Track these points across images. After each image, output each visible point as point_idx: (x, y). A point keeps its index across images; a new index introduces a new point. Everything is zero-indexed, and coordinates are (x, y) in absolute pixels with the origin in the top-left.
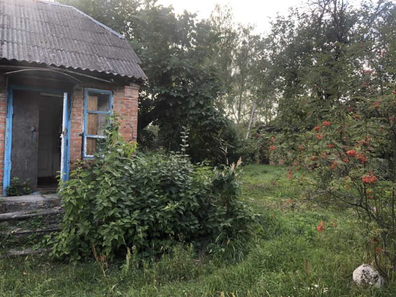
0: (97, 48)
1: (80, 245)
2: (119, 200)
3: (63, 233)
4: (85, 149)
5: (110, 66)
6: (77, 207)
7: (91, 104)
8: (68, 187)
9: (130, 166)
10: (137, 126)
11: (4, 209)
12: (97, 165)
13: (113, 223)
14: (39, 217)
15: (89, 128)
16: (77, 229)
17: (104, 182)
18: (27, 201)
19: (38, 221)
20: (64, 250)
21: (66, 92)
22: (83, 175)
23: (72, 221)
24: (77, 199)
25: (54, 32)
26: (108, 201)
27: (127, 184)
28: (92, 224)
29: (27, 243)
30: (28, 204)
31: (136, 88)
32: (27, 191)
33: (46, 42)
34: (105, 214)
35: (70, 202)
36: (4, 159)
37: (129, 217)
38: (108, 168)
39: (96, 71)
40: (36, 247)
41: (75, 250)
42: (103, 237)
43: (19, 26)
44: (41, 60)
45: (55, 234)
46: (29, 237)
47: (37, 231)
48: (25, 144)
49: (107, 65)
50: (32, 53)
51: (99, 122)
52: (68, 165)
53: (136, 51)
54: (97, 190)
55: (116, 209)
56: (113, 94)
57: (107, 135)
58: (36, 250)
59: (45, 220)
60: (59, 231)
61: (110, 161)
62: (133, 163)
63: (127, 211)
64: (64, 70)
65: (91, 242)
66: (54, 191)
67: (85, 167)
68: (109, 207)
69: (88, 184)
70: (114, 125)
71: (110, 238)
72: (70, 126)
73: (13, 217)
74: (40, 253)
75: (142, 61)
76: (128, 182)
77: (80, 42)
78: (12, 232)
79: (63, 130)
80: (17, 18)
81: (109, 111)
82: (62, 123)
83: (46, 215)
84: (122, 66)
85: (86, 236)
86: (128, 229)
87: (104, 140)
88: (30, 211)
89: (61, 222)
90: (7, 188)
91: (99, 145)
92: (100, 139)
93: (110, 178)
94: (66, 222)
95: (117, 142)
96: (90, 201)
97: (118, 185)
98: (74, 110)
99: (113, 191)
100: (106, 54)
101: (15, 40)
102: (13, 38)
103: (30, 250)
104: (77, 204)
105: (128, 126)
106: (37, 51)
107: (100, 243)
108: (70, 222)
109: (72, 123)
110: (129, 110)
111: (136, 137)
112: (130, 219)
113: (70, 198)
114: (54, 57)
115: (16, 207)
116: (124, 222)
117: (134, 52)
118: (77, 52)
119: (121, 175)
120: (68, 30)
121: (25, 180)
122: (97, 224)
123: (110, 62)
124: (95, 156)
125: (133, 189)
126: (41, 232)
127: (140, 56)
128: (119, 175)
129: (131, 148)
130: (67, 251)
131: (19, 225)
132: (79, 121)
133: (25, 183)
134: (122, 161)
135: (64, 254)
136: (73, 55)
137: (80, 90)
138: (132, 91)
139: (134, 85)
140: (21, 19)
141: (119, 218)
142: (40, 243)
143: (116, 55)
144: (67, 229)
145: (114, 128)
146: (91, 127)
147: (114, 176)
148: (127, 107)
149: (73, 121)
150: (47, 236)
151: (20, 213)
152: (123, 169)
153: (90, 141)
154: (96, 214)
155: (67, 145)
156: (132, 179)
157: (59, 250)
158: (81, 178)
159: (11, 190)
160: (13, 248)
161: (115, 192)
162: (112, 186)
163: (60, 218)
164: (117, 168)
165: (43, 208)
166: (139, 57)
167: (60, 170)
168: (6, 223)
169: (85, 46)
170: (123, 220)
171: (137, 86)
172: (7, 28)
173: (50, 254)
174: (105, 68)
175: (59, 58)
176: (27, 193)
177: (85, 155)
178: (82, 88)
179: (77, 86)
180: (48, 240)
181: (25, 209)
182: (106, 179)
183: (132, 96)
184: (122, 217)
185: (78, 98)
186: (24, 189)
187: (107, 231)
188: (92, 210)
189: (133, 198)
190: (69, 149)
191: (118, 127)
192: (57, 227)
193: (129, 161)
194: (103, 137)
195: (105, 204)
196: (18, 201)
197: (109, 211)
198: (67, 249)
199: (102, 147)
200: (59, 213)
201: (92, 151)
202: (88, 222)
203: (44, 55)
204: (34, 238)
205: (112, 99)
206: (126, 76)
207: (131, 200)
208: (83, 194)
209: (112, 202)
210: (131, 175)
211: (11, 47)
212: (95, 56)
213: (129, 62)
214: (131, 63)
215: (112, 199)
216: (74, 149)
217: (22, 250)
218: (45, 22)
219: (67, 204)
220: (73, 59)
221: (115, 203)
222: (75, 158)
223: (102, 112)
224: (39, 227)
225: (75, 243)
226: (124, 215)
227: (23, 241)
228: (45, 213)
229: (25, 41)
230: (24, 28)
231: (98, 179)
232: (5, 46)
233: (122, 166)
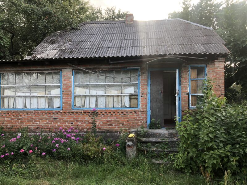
0: (194, 39)
1: (191, 163)
2: (215, 137)
3: (180, 154)
4: (190, 102)
5: (203, 49)
6: (188, 139)
7: (193, 74)
8: (182, 126)
9: (222, 114)
10: (224, 86)
11: (148, 136)
12: (199, 113)
13: (212, 152)
14: (166, 143)
15: (192, 90)
16: (188, 153)
17: (204, 124)
18: (160, 132)
19: (166, 145)
20: (181, 165)
21: (177, 69)
22: (190, 119)
23: (185, 147)
24: (187, 134)
25: (169, 35)
26: (208, 137)
27: (220, 126)
28: (197, 151)
29: (161, 157)
30: (160, 134)
31: (222, 60)
32: (159, 127)
33: (165, 42)
34: (206, 145)
35: (183, 136)
36: (147, 109)
37: (224, 149)
38: (206, 115)
39: (195, 54)
40: (165, 160)
41: (187, 165)
42: (205, 160)
43: (152, 36)
44: (163, 53)
45: (175, 154)
46: (162, 153)
47: (165, 150)
48: (157, 100)
49: (202, 49)
50: (158, 50)
51: (198, 85)
52: (181, 112)
53: (220, 36)
54: (200, 129)
55: (213, 143)
56: (207, 66)
57: (204, 93)
58: (166, 162)
59: (169, 145)
60: (177, 152)
61: (207, 110)
62: (223, 112)
63: (221, 145)
64: (176, 56)
65: (197, 162)
66: (173, 128)
67: (191, 113)
68: (209, 141)
69: (193, 125)
70: (208, 86)
71: (211, 162)
72: (180, 89)
73: (153, 141)
74: (168, 164)
75: (226, 42)
76: (221, 125)
77: (184, 38)
78: (153, 149)
79: (177, 91)
80: (150, 32)
81: (205, 78)
82: (176, 88)
83: (170, 142)
84: (211, 48)
85: (194, 157)
86: (223, 157)
87: (202, 97)
88: (161, 139)
89: (178, 147)
90: (149, 124)
91: (199, 100)
92: (199, 96)
93: (208, 122)
94: (182, 148)
95: (212, 98)
96: (196, 136)
97: (214, 126)
98: (183, 79)
99: (211, 130)
100: (201, 42)
101: (150, 44)
102: (149, 44)
103: (162, 161)
104: (187, 137)
105: (218, 87)
106: (161, 48)
107: (204, 164)
109: (182, 87)
110: (218, 76)
111: (224, 94)
112: (225, 151)
113: (183, 133)
114: (170, 49)
115: (154, 135)
116: (220, 152)
117: (220, 37)
118: (182, 44)
119: (215, 119)
120: (177, 33)
121: (158, 121)
122: (201, 151)
123: (203, 46)
124: (197, 107)
125: (225, 129)
126: (167, 151)
127: (224, 38)
128: (214, 120)
129: (221, 102)
130: (183, 166)
131: (156, 146)
132: (186, 86)
133: (158, 122)
134: (215, 110)
135: (181, 167)
136: (180, 47)
137: (186, 67)
138: (220, 63)
139: (220, 59)
140: (152, 32)
141: (216, 149)
142: (167, 158)
143: (207, 41)
144: (182, 152)
145: (209, 88)
146: (193, 89)
147: (210, 120)
148: (216, 74)
149: (182, 86)
150: (171, 154)
151: (156, 139)
152: (216, 116)
153: (193, 98)
154: (200, 144)
155: (179, 100)
156: (224, 123)
157: (178, 164)
158: (189, 121)
159: (151, 126)
160: (154, 159)
161: (212, 131)
162: (210, 127)
163: (178, 145)
164: (212, 115)
165: (168, 137)
167: (176, 115)
168: (150, 144)
169: (187, 40)
170: (219, 150)
171: (223, 59)
172: (146, 39)
173: (173, 166)
174: (200, 51)
175: (173, 49)
176: (159, 128)
177: (191, 106)
178: (187, 65)
179: (184, 64)
180: (172, 157)
181: (159, 137)
182: (206, 122)
183: (219, 66)
184: (218, 149)
185: (185, 71)
186: (158, 125)
187: (207, 156)
188: (197, 142)
190: (181, 103)
191: (211, 88)
192: (176, 150)
193: (220, 111)
194: (202, 95)
195: (206, 139)
196: (155, 132)
197: (209, 143)
198: (183, 164)
199: (201, 101)
200: (176, 141)
201: (195, 104)
202: (195, 149)
203: (164, 49)
204: (164, 155)
205: (206, 70)
206: (215, 54)
207: (224, 137)
208: (191, 131)
209: (210, 138)
210: (222, 120)
211: (148, 48)
212: (193, 45)
213: (216, 44)
214: (218, 44)
215: (210, 135)
216: (184, 103)
217: (158, 160)
218: (164, 31)
219: (182, 136)
220: (180, 48)
221: (212, 138)
222: (184, 108)
223: (200, 79)
224: (166, 149)
225: (187, 162)
226: (220, 147)
227: (158, 156)
228: (169, 140)
229: (155, 44)
230: (154, 37)
231: (200, 122)
232: (145, 49)
233: (216, 113)
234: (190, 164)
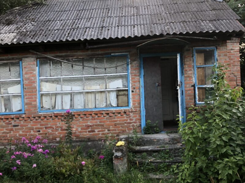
0: (200, 15)
1: (200, 175)
2: (231, 139)
3: (185, 164)
4: (197, 97)
5: (212, 26)
6: (195, 144)
7: (199, 60)
8: (187, 128)
9: (238, 109)
10: (240, 74)
11: (143, 143)
12: (208, 110)
13: (227, 159)
14: (167, 151)
15: (199, 80)
16: (196, 163)
17: (215, 124)
18: (157, 138)
19: (166, 154)
20: (187, 179)
21: (178, 53)
22: (198, 117)
23: (191, 155)
24: (194, 138)
25: (167, 10)
26: (220, 140)
27: (236, 125)
28: (208, 159)
29: (160, 170)
30: (158, 140)
31: (237, 41)
32: (157, 130)
33: (162, 19)
34: (218, 151)
35: (188, 140)
36: (140, 108)
37: (241, 155)
38: (218, 112)
39: (201, 33)
40: (166, 174)
41: (195, 179)
42: (218, 171)
43: (144, 12)
44: (159, 33)
45: (179, 165)
46: (161, 165)
47: (166, 161)
48: (153, 96)
49: (210, 26)
50: (153, 30)
51: (207, 74)
52: (185, 110)
54: (210, 131)
55: (228, 147)
56: (217, 49)
57: (215, 83)
58: (167, 176)
59: (171, 154)
60: (182, 163)
61: (219, 105)
62: (240, 106)
63: (238, 150)
64: (176, 36)
65: (208, 174)
66: (176, 131)
67: (198, 111)
68: (222, 145)
69: (202, 126)
70: (219, 75)
71: (225, 173)
72: (183, 80)
73: (149, 149)
74: (170, 179)
75: (240, 17)
76: (237, 124)
77: (186, 13)
78: (150, 161)
79: (179, 83)
80: (142, 7)
81: (215, 63)
82: (177, 78)
83: (172, 149)
84: (222, 25)
85: (203, 168)
86: (241, 165)
87: (212, 89)
88: (160, 146)
89: (183, 156)
90: (144, 128)
91: (207, 93)
92: (208, 88)
93: (221, 120)
94: (187, 156)
95: (224, 89)
96: (205, 140)
97: (228, 126)
98: (186, 67)
99: (224, 131)
100: (208, 18)
101: (142, 22)
102: (140, 22)
103: (162, 176)
104: (194, 142)
105: (232, 76)
106: (156, 27)
107: (216, 176)
108: (190, 156)
109: (185, 77)
110: (232, 61)
111: (240, 84)
112: (243, 157)
113: (188, 136)
114: (168, 29)
115: (150, 142)
116: (236, 159)
117: (232, 11)
118: (184, 21)
119: (229, 117)
120: (177, 7)
121: (155, 123)
122: (212, 160)
123: (212, 23)
124: (206, 103)
125: (242, 129)
126: (169, 162)
127: (238, 12)
128: (228, 118)
129: (237, 94)
130: (190, 180)
131: (154, 156)
132: (190, 75)
133: (155, 125)
134: (230, 105)
135: (188, 182)
136: (182, 24)
137: (189, 50)
138: (234, 44)
139: (234, 39)
140: (144, 7)
141: (231, 156)
142: (169, 171)
143: (216, 17)
144: (188, 162)
145: (220, 77)
146: (200, 79)
147: (223, 118)
148: (230, 59)
149: (186, 75)
150: (174, 166)
151: (154, 147)
152: (231, 113)
153: (201, 91)
154: (211, 151)
155: (183, 95)
156: (241, 121)
157: (184, 178)
158: (195, 120)
159: (147, 129)
160: (151, 173)
161: (225, 132)
162: (223, 127)
163: (182, 153)
164: (226, 111)
165: (169, 144)
166: (237, 14)
167: (179, 114)
168: (145, 154)
169: (190, 15)
170: (235, 157)
171: (237, 39)
172: (137, 16)
173: (177, 181)
174: (208, 29)
175: (172, 28)
176: (157, 132)
177: (198, 102)
178: (191, 48)
179: (187, 47)
180: (175, 169)
181: (157, 144)
182: (217, 121)
183: (233, 48)
184: (235, 155)
185: (188, 57)
186: (155, 129)
187: (221, 166)
188: (207, 147)
189: (243, 138)
190: (184, 98)
191: (224, 76)
192: (180, 160)
193: (236, 105)
194: (211, 86)
195: (218, 143)
196: (152, 138)
197: (222, 148)
198: (190, 178)
199: (211, 94)
200: (180, 148)
201: (203, 99)
202: (205, 157)
203: (161, 29)
204: (165, 167)
205: (216, 54)
206: (227, 32)
207: (241, 140)
208: (198, 133)
209: (224, 141)
210: (239, 117)
211: (139, 28)
212: (199, 21)
213: (229, 20)
214: (231, 20)
215: (224, 138)
216: (188, 97)
217: (157, 175)
218: (161, 5)
219: (187, 141)
220: (182, 27)
221: (226, 142)
222: (189, 105)
223: (208, 65)
224: (168, 159)
225: (195, 174)
226: (236, 153)
227: (157, 168)
228: (171, 148)
229: (148, 22)
230: (147, 13)
231: (210, 121)
232: (136, 28)
233: (231, 109)
234: (200, 177)
